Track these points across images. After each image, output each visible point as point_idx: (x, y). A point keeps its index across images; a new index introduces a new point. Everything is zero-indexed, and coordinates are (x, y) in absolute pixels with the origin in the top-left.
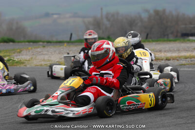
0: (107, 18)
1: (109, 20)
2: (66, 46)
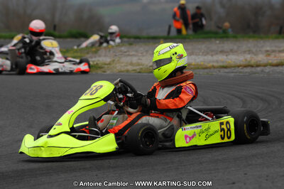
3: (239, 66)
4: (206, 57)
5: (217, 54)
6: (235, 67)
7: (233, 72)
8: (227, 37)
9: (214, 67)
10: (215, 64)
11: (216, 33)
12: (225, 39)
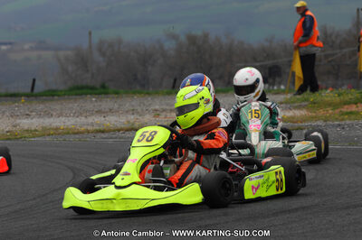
0: (100, 50)
1: (103, 54)
2: (23, 103)
3: (119, 130)
4: (78, 119)
5: (92, 114)
6: (114, 131)
7: (111, 138)
8: (106, 93)
9: (88, 132)
10: (90, 128)
11: (92, 88)
12: (103, 96)
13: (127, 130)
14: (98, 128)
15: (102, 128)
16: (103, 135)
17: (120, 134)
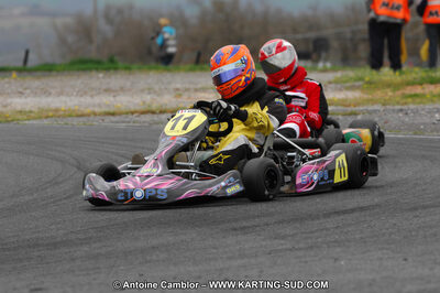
2: (15, 79)
13: (143, 113)
14: (107, 110)
15: (112, 110)
16: (113, 118)
17: (134, 117)
